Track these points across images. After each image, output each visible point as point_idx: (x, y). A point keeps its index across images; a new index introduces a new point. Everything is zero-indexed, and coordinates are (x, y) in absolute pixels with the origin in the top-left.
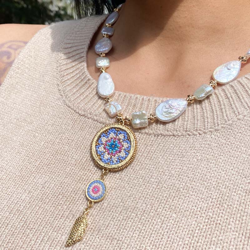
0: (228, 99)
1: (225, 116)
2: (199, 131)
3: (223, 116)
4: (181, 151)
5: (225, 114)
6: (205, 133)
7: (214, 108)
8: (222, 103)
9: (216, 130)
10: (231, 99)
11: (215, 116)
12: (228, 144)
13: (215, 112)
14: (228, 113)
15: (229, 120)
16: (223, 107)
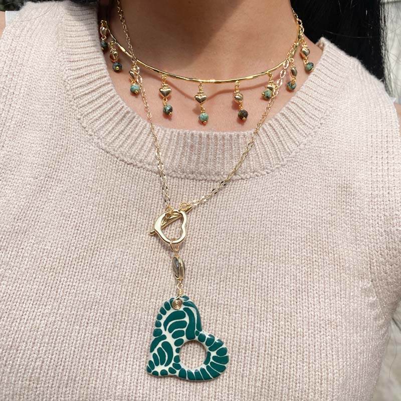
0: (284, 128)
1: (287, 149)
2: (267, 170)
3: (285, 149)
4: (254, 195)
5: (286, 147)
6: (272, 171)
7: (273, 142)
8: (280, 135)
9: (282, 165)
10: (286, 128)
11: (277, 150)
12: (298, 178)
13: (276, 145)
14: (288, 144)
15: (292, 153)
16: (281, 139)
